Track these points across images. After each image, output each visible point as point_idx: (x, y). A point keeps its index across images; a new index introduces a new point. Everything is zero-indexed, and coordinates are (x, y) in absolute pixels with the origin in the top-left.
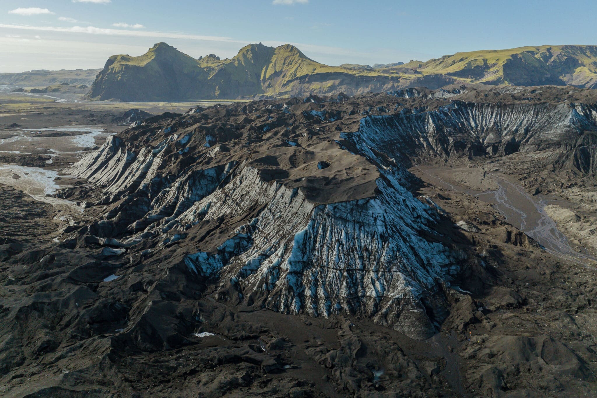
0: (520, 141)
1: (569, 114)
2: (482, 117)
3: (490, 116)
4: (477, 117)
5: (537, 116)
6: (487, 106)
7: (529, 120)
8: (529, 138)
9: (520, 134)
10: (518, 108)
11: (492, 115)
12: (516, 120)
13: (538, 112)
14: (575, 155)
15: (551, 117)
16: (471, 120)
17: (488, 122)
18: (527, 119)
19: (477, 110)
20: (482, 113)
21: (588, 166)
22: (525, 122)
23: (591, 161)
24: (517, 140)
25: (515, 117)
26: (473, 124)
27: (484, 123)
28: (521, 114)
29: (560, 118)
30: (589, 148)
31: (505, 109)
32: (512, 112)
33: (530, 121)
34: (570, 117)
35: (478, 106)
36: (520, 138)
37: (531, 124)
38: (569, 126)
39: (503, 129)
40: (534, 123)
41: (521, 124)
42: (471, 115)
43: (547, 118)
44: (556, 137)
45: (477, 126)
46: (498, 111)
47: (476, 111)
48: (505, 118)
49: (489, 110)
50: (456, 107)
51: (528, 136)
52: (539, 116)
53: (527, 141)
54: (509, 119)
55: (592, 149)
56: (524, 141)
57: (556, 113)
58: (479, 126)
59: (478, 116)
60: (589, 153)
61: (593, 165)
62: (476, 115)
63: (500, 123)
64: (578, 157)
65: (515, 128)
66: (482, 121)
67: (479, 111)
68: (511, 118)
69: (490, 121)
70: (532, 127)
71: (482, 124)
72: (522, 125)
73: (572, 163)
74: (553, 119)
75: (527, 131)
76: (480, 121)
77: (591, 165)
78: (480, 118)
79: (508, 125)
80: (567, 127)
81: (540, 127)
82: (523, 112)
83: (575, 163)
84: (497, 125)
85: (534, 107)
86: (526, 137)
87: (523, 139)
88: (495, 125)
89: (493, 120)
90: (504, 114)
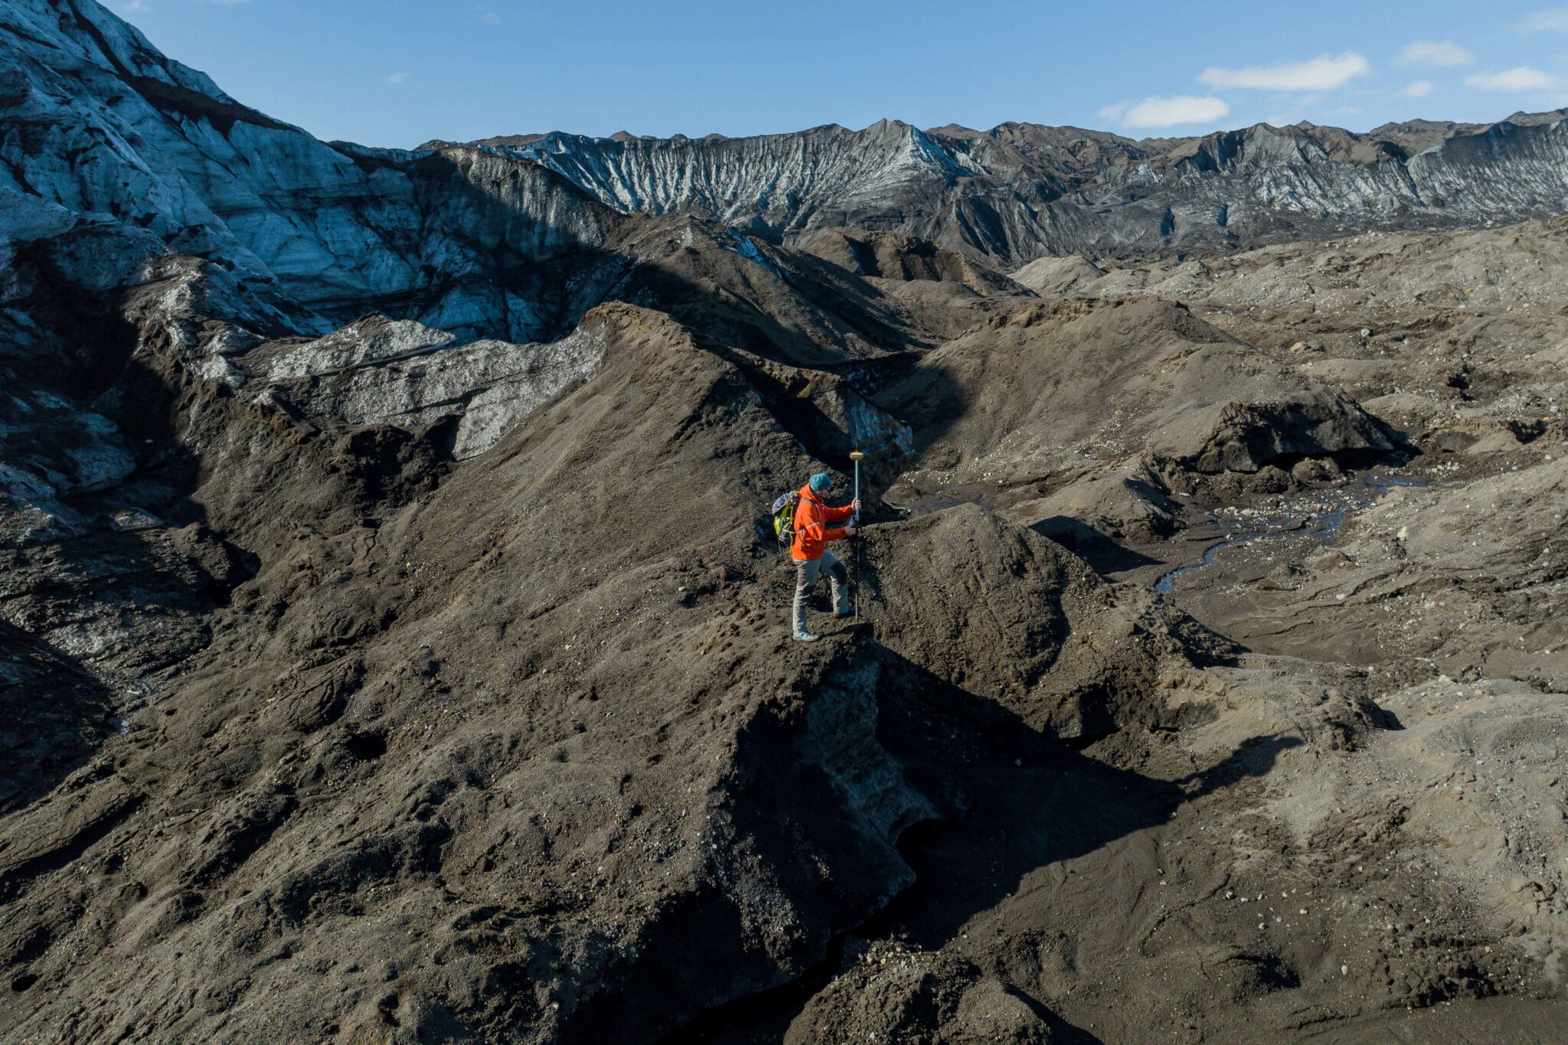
0: (782, 226)
1: (905, 141)
2: (653, 180)
3: (676, 175)
4: (636, 180)
5: (816, 163)
6: (661, 148)
7: (794, 177)
8: (806, 216)
9: (776, 208)
10: (757, 149)
11: (682, 172)
12: (756, 179)
13: (815, 153)
14: (960, 216)
15: (855, 160)
16: (619, 186)
17: (672, 191)
18: (787, 173)
19: (633, 162)
20: (650, 168)
21: (1005, 245)
22: (783, 182)
23: (1008, 232)
24: (770, 223)
25: (752, 172)
26: (624, 196)
27: (661, 194)
28: (769, 165)
29: (882, 157)
30: (992, 199)
31: (718, 156)
32: (740, 160)
33: (799, 177)
34: (910, 147)
35: (635, 149)
36: (779, 219)
37: (802, 185)
38: (915, 167)
39: (720, 203)
40: (811, 182)
41: (773, 187)
42: (614, 174)
43: (845, 164)
44: (884, 198)
45: (639, 203)
46: (697, 160)
47: (628, 163)
48: (723, 177)
49: (670, 159)
50: (563, 149)
51: (800, 213)
52: (822, 163)
53: (802, 224)
54: (735, 180)
55: (1002, 200)
56: (793, 224)
57: (866, 148)
58: (647, 201)
59: (640, 178)
60: (994, 212)
61: (1016, 242)
62: (630, 174)
63: (711, 192)
64: (971, 223)
65: (758, 196)
66: (654, 190)
67: (638, 164)
68: (740, 177)
69: (677, 189)
70: (807, 192)
71: (654, 196)
72: (778, 191)
73: (957, 235)
74: (861, 164)
75: (795, 201)
76: (648, 189)
77: (1011, 243)
78: (647, 182)
79: (735, 195)
80: (908, 168)
81: (830, 188)
82: (774, 158)
83: (967, 236)
84: (703, 196)
85: (802, 141)
86: (795, 214)
87: (787, 219)
88: (694, 196)
89: (687, 183)
90: (718, 168)
